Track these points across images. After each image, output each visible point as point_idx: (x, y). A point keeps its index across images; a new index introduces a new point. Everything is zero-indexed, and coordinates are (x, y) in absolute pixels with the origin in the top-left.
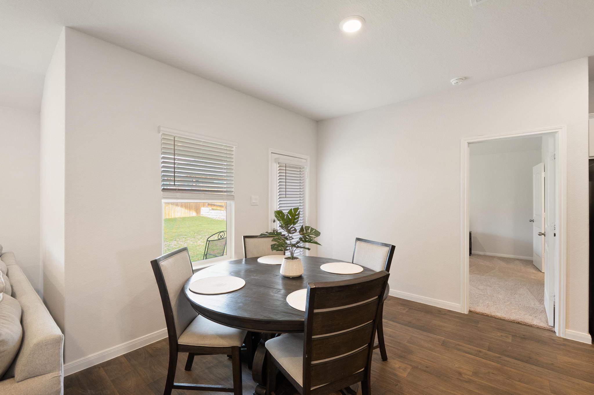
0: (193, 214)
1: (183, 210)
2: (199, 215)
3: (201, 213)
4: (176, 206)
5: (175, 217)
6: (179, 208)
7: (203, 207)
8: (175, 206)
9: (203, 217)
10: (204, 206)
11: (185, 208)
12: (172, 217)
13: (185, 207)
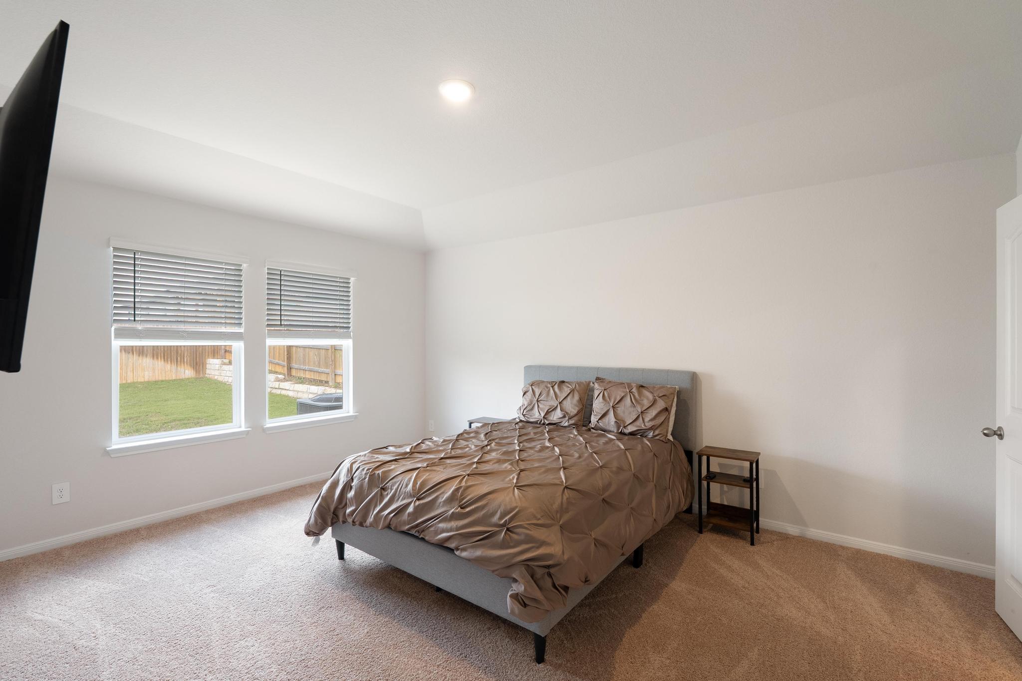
0: (188, 373)
1: (160, 364)
2: (201, 375)
3: (208, 371)
4: (139, 356)
5: (135, 381)
6: (147, 361)
7: (214, 357)
8: (135, 356)
9: (209, 379)
10: (214, 353)
11: (164, 360)
12: (129, 381)
13: (164, 358)
